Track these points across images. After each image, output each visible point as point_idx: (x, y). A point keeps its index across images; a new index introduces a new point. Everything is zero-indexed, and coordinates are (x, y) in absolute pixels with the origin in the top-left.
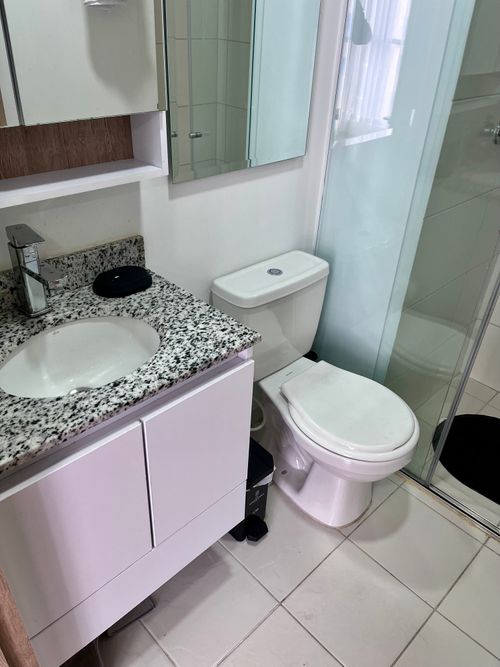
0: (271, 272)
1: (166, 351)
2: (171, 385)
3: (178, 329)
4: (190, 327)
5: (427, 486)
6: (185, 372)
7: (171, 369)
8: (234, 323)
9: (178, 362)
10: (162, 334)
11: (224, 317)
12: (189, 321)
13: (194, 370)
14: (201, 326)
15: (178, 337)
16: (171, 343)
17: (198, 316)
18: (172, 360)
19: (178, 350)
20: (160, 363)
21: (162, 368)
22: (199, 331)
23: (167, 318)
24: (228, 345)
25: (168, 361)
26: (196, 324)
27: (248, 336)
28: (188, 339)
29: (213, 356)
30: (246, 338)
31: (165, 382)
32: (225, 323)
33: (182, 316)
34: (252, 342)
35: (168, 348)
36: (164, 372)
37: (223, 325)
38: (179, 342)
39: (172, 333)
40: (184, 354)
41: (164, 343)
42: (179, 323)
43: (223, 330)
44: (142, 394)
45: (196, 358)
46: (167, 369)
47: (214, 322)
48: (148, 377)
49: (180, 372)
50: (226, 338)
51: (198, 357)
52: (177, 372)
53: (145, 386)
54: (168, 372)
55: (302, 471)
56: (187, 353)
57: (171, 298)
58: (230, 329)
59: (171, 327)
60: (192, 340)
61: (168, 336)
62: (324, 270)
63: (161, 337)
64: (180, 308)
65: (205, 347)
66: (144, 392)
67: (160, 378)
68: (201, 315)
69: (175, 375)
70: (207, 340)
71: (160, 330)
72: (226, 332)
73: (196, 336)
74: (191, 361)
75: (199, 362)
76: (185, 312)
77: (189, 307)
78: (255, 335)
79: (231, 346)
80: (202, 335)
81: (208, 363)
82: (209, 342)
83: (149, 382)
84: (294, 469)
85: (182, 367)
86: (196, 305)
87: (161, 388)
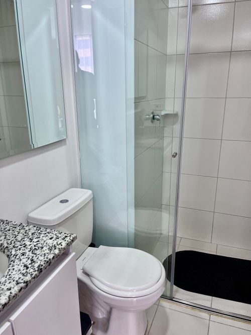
0: (62, 202)
1: (15, 263)
2: (27, 286)
3: (20, 247)
4: (28, 243)
5: (171, 299)
6: (34, 273)
7: (23, 275)
8: (56, 233)
9: (27, 268)
10: (9, 253)
11: (48, 230)
12: (25, 239)
13: (40, 270)
14: (35, 240)
15: (21, 251)
16: (18, 257)
17: (30, 234)
18: (22, 268)
19: (24, 261)
20: (14, 273)
21: (16, 276)
22: (35, 244)
23: (9, 242)
24: (57, 247)
25: (20, 270)
26: (31, 240)
27: (68, 238)
28: (30, 251)
29: (51, 256)
30: (67, 239)
31: (22, 285)
32: (50, 234)
33: (19, 238)
34: (72, 241)
35: (17, 261)
36: (19, 278)
37: (50, 236)
38: (23, 255)
39: (16, 251)
40: (29, 262)
41: (13, 259)
42: (19, 243)
43: (51, 239)
44: (8, 299)
45: (39, 262)
46: (21, 276)
47: (43, 235)
48: (8, 286)
49: (32, 275)
50: (55, 243)
51: (40, 261)
52: (29, 275)
53: (8, 293)
54: (22, 277)
55: (104, 318)
56: (32, 260)
57: (8, 228)
58: (55, 237)
59: (14, 247)
60: (33, 251)
61: (13, 253)
62: (90, 195)
63: (8, 256)
64: (16, 233)
65: (43, 253)
66: (9, 297)
67: (18, 283)
68: (32, 234)
69: (28, 278)
70: (42, 248)
71: (6, 251)
72: (53, 239)
73: (34, 248)
74: (36, 265)
75: (42, 263)
76: (20, 235)
77: (22, 231)
78: (72, 236)
79: (60, 247)
80: (38, 245)
81: (49, 263)
82: (45, 248)
83: (10, 289)
84: (99, 319)
85: (32, 270)
86: (27, 228)
87: (20, 290)
